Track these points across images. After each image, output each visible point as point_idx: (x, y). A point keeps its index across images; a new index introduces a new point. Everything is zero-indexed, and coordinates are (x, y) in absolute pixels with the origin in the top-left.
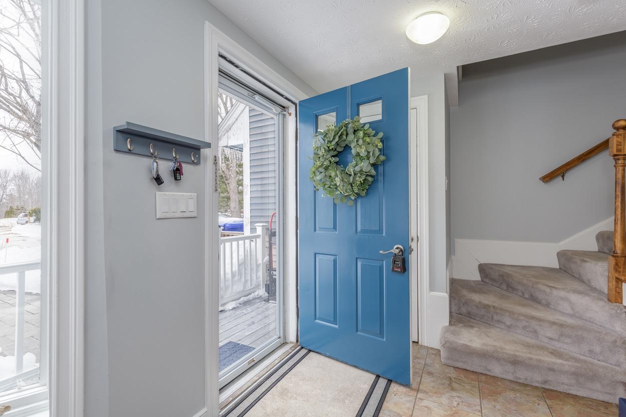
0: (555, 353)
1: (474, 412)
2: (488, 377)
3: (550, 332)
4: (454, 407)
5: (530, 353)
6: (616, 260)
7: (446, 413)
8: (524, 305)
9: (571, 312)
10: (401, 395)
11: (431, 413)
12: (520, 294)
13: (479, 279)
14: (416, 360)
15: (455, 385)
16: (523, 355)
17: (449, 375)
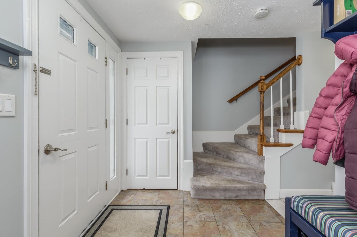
0: (240, 182)
1: (213, 220)
2: (214, 200)
3: (237, 172)
4: (203, 221)
5: (231, 184)
6: (261, 137)
7: (200, 226)
8: (225, 161)
9: (244, 162)
10: (175, 223)
11: (193, 228)
12: (222, 156)
13: (203, 151)
14: (179, 199)
15: (201, 209)
16: (228, 186)
17: (196, 204)
